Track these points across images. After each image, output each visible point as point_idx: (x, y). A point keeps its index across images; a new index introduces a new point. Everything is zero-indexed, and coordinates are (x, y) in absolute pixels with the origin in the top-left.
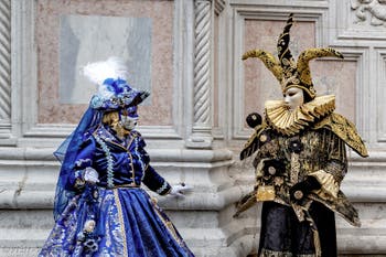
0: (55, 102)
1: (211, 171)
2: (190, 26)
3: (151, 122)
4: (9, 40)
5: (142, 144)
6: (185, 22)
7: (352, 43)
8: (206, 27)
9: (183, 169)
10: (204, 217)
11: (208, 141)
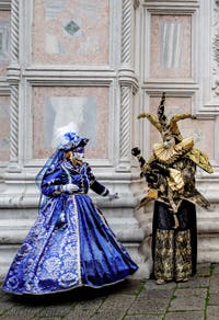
0: (42, 146)
1: (130, 185)
2: (118, 101)
3: (95, 157)
4: (17, 112)
5: (89, 169)
6: (115, 100)
7: (213, 109)
8: (127, 102)
9: (114, 184)
10: (126, 211)
11: (128, 168)
